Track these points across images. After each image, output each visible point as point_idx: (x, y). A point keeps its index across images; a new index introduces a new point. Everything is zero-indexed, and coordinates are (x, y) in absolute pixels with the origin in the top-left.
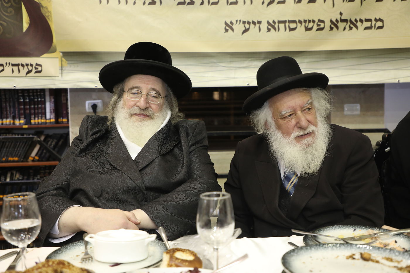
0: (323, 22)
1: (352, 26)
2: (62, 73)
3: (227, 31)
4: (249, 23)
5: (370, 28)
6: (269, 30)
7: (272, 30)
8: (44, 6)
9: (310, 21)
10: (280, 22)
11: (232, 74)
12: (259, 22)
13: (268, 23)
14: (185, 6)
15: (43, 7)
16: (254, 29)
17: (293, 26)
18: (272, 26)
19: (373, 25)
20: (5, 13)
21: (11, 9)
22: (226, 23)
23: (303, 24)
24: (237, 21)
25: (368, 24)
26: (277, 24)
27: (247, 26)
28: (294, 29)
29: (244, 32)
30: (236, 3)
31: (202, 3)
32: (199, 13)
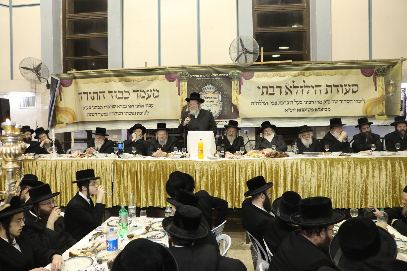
0: (313, 109)
1: (321, 110)
2: (241, 123)
3: (286, 111)
4: (292, 109)
5: (327, 111)
6: (298, 111)
9: (309, 109)
10: (301, 109)
11: (287, 123)
12: (295, 109)
14: (274, 105)
15: (237, 106)
16: (293, 111)
17: (304, 110)
18: (298, 110)
20: (227, 108)
21: (229, 107)
22: (286, 109)
24: (289, 109)
25: (326, 110)
27: (292, 110)
28: (305, 111)
29: (291, 112)
30: (288, 104)
31: (279, 104)
32: (278, 107)
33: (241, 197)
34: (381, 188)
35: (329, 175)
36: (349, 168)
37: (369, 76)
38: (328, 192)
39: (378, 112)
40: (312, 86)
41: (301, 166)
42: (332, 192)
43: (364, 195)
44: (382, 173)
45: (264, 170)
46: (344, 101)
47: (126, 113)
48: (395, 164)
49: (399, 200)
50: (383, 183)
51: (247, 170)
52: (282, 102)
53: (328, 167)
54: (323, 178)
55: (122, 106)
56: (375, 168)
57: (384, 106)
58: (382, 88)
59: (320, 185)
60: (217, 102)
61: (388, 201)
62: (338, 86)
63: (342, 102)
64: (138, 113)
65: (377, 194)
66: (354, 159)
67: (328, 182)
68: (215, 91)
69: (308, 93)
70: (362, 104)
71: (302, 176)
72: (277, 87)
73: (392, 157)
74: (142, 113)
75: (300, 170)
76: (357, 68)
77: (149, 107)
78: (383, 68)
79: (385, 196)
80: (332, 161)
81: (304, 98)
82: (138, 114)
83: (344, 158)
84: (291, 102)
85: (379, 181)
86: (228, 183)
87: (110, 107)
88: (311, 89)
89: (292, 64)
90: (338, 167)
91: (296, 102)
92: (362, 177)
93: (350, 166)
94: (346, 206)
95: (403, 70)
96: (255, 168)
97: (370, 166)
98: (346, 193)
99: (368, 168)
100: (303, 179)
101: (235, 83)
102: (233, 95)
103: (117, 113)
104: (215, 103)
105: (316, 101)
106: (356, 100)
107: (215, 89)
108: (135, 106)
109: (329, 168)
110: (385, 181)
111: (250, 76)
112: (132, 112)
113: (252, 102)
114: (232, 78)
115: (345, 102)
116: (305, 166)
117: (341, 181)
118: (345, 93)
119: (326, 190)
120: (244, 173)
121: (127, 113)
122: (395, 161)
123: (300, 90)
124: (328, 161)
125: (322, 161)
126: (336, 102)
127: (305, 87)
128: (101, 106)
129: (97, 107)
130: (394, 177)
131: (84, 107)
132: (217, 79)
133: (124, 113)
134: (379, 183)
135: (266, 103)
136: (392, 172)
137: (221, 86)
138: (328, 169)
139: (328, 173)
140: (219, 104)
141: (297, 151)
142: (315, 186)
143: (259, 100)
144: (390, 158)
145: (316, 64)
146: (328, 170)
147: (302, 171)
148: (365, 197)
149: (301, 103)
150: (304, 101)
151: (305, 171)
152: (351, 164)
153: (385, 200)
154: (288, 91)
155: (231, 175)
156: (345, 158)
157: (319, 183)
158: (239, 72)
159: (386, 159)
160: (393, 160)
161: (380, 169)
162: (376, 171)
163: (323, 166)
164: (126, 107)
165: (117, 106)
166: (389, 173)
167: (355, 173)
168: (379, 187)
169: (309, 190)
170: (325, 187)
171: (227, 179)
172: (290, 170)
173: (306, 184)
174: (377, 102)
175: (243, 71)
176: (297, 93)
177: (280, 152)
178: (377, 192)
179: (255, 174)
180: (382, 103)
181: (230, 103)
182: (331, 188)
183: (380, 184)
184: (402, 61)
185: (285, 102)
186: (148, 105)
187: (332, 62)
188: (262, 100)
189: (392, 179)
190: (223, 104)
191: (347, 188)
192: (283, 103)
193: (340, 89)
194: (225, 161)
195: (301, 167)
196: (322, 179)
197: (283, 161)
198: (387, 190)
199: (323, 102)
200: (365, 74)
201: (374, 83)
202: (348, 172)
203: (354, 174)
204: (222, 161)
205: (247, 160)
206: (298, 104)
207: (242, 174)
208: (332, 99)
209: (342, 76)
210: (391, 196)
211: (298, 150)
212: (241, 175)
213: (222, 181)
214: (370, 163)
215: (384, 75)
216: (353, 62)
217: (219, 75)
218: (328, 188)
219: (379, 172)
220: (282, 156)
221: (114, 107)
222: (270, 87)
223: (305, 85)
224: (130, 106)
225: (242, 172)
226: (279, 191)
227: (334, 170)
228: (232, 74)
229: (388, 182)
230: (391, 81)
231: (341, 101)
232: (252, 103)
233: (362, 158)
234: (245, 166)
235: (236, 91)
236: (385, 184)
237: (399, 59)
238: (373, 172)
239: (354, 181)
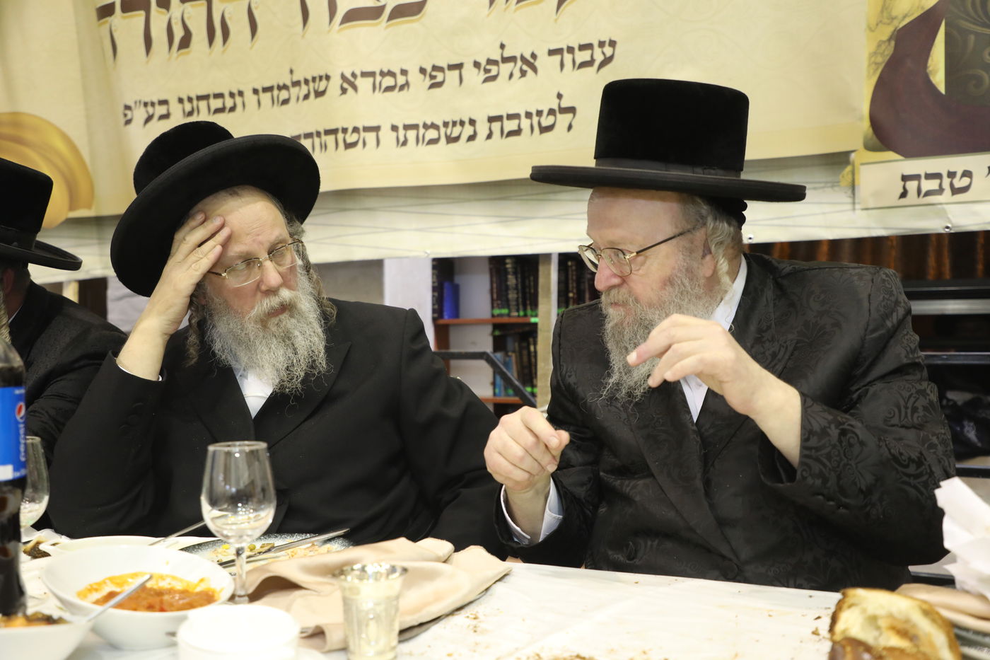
47: (401, 132)
55: (372, 74)
64: (496, 126)
74: (525, 123)
77: (584, 65)
82: (489, 136)
87: (294, 91)
103: (340, 136)
108: (469, 71)
112: (446, 124)
121: (411, 135)
128: (232, 95)
129: (206, 97)
131: (128, 108)
133: (387, 136)
164: (407, 84)
165: (336, 82)
186: (571, 50)
221: (315, 87)
224: (434, 76)
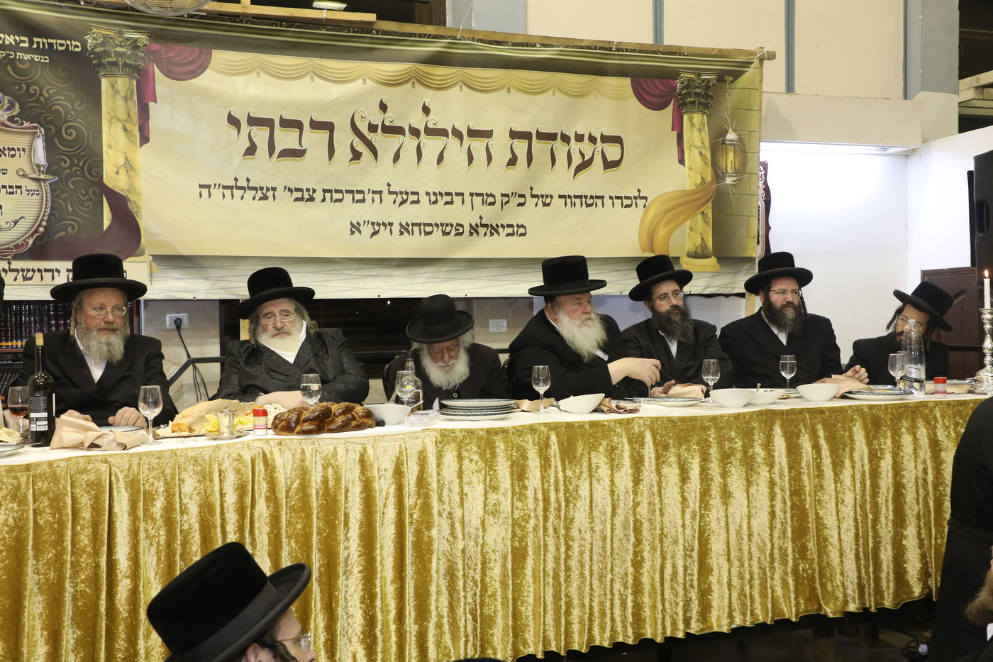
0: (462, 226)
1: (492, 231)
2: (151, 281)
3: (353, 233)
4: (378, 224)
5: (512, 234)
6: (402, 233)
7: (405, 233)
8: (132, 200)
9: (447, 225)
10: (413, 224)
11: (360, 283)
12: (391, 224)
13: (401, 224)
14: (304, 202)
15: (130, 201)
16: (384, 232)
17: (428, 229)
18: (405, 229)
19: (515, 232)
20: (80, 207)
21: (89, 203)
22: (351, 223)
23: (440, 228)
24: (365, 222)
25: (510, 230)
26: (411, 227)
27: (377, 228)
28: (430, 233)
29: (373, 235)
30: (363, 201)
31: (324, 200)
32: (320, 211)
33: (142, 652)
34: (755, 539)
35: (558, 501)
36: (638, 463)
37: (659, 106)
38: (556, 577)
39: (689, 246)
40: (457, 134)
41: (438, 466)
42: (575, 573)
43: (695, 577)
44: (755, 476)
45: (268, 499)
46: (576, 197)
48: (798, 436)
49: (817, 585)
50: (761, 521)
51: (178, 506)
52: (337, 191)
53: (553, 464)
54: (536, 517)
56: (728, 457)
57: (707, 223)
58: (701, 154)
59: (525, 548)
60: (24, 176)
61: (779, 591)
62: (551, 137)
63: (568, 201)
65: (743, 566)
66: (655, 424)
67: (555, 530)
68: (11, 119)
69: (440, 159)
70: (636, 213)
71: (445, 515)
72: (315, 125)
73: (787, 411)
75: (434, 486)
76: (620, 72)
78: (703, 81)
79: (769, 574)
80: (570, 435)
81: (426, 178)
83: (615, 421)
84: (374, 192)
85: (746, 511)
86: (68, 585)
88: (452, 141)
89: (378, 32)
90: (594, 460)
91: (395, 193)
92: (684, 499)
93: (639, 453)
94: (630, 631)
95: (763, 94)
96: (221, 489)
97: (714, 451)
98: (626, 574)
99: (705, 458)
100: (452, 526)
101: (115, 91)
102: (110, 147)
104: (12, 179)
105: (471, 194)
106: (617, 198)
107: (8, 109)
109: (560, 469)
110: (769, 509)
111: (192, 62)
113: (201, 186)
114: (100, 65)
115: (578, 201)
116: (455, 467)
117: (609, 521)
118: (580, 168)
119: (550, 566)
120: (160, 522)
122: (797, 426)
123: (409, 142)
124: (553, 438)
125: (529, 438)
126: (548, 200)
127: (431, 132)
130: (797, 491)
132: (22, 61)
134: (746, 521)
135: (265, 193)
136: (791, 468)
137: (41, 94)
138: (556, 472)
139: (557, 490)
140: (33, 186)
141: (417, 400)
142: (505, 558)
143: (236, 179)
144: (782, 412)
145: (473, 40)
146: (556, 477)
147: (445, 493)
148: (699, 585)
149: (415, 198)
150: (428, 194)
151: (456, 489)
152: (642, 445)
153: (769, 591)
154: (361, 147)
155: (85, 540)
156: (620, 422)
157: (521, 540)
158: (136, 41)
159: (768, 417)
160: (792, 421)
161: (749, 463)
162: (733, 469)
163: (534, 463)
166: (781, 475)
167: (659, 483)
168: (746, 538)
169: (478, 577)
170: (545, 555)
171: (63, 564)
172: (393, 486)
173: (463, 551)
174: (685, 205)
175: (156, 36)
176: (397, 157)
177: (343, 404)
178: (740, 559)
179: (218, 522)
180: (703, 213)
181: (93, 184)
182: (568, 557)
183: (749, 523)
184: (761, 60)
185: (348, 192)
187: (532, 41)
188: (248, 180)
189: (792, 499)
190: (54, 187)
191: (631, 552)
192: (339, 196)
193: (561, 149)
194: (50, 464)
195: (438, 474)
196: (532, 522)
197: (359, 448)
198: (776, 546)
199: (499, 199)
200: (647, 97)
201: (675, 133)
202: (633, 481)
203: (655, 489)
204: (28, 467)
205: (174, 453)
206: (404, 202)
207: (146, 531)
208: (532, 189)
209: (568, 98)
210: (789, 570)
211: (420, 391)
212: (142, 535)
213: (31, 581)
214: (711, 439)
215: (706, 106)
216: (604, 49)
217: (31, 43)
218: (557, 559)
219: (746, 472)
220: (353, 423)
222: (286, 123)
223: (430, 126)
225: (148, 516)
226: (341, 597)
227: (579, 477)
228: (103, 44)
229: (779, 513)
230: (731, 129)
231: (564, 197)
232: (205, 191)
233: (683, 419)
234: (166, 482)
235: (125, 129)
236: (767, 523)
237: (752, 53)
238: (724, 474)
239: (659, 519)
